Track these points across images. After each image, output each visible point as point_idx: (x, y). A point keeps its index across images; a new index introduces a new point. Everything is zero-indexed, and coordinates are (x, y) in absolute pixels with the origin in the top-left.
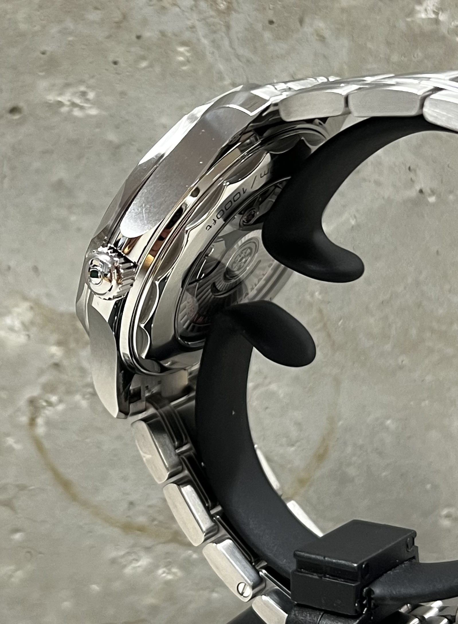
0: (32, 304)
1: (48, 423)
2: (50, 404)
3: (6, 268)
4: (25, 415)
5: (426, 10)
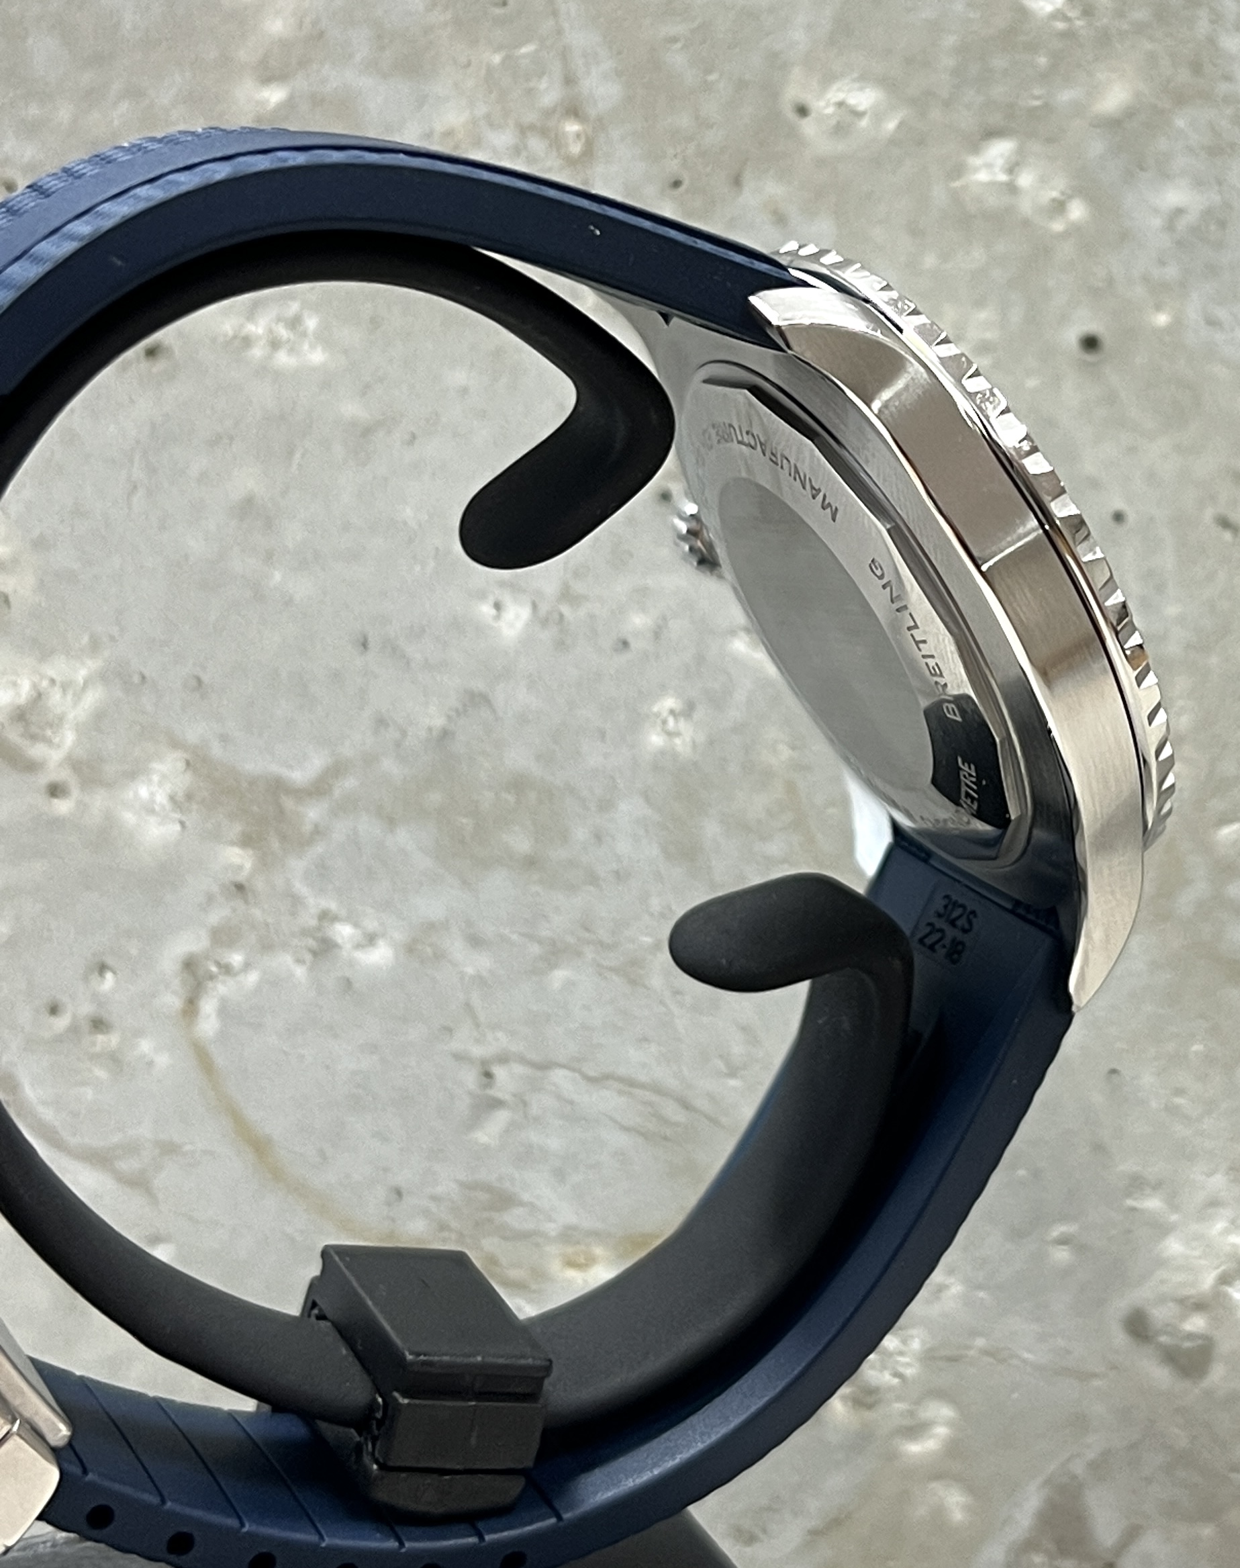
0: (188, 757)
1: (224, 1011)
2: (227, 969)
3: (136, 679)
4: (174, 993)
5: (989, 166)
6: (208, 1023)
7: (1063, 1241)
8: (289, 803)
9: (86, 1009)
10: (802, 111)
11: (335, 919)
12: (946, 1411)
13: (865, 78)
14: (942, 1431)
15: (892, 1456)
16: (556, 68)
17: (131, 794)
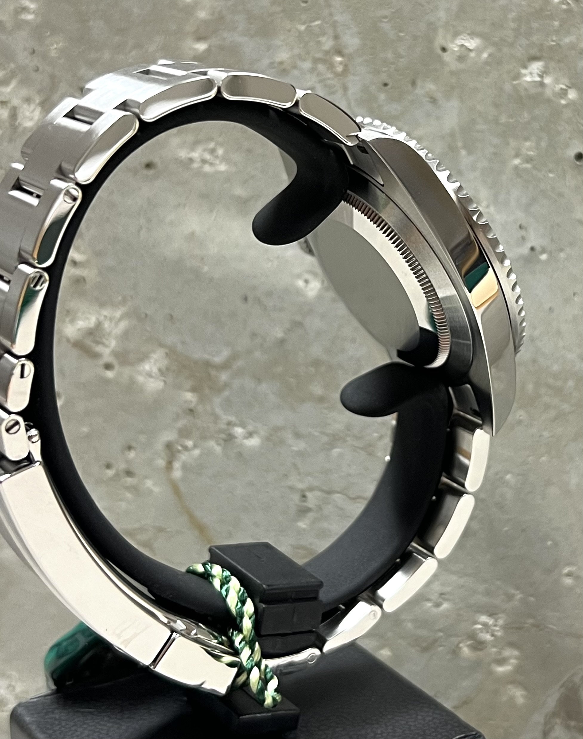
0: (167, 351)
1: (184, 467)
2: (186, 448)
3: (143, 315)
4: (162, 459)
5: (531, 73)
6: (177, 473)
7: (569, 575)
8: (213, 373)
9: (122, 466)
10: (444, 50)
11: (235, 425)
12: (516, 653)
13: (473, 34)
14: (513, 661)
15: (490, 673)
16: (331, 32)
17: (141, 368)
